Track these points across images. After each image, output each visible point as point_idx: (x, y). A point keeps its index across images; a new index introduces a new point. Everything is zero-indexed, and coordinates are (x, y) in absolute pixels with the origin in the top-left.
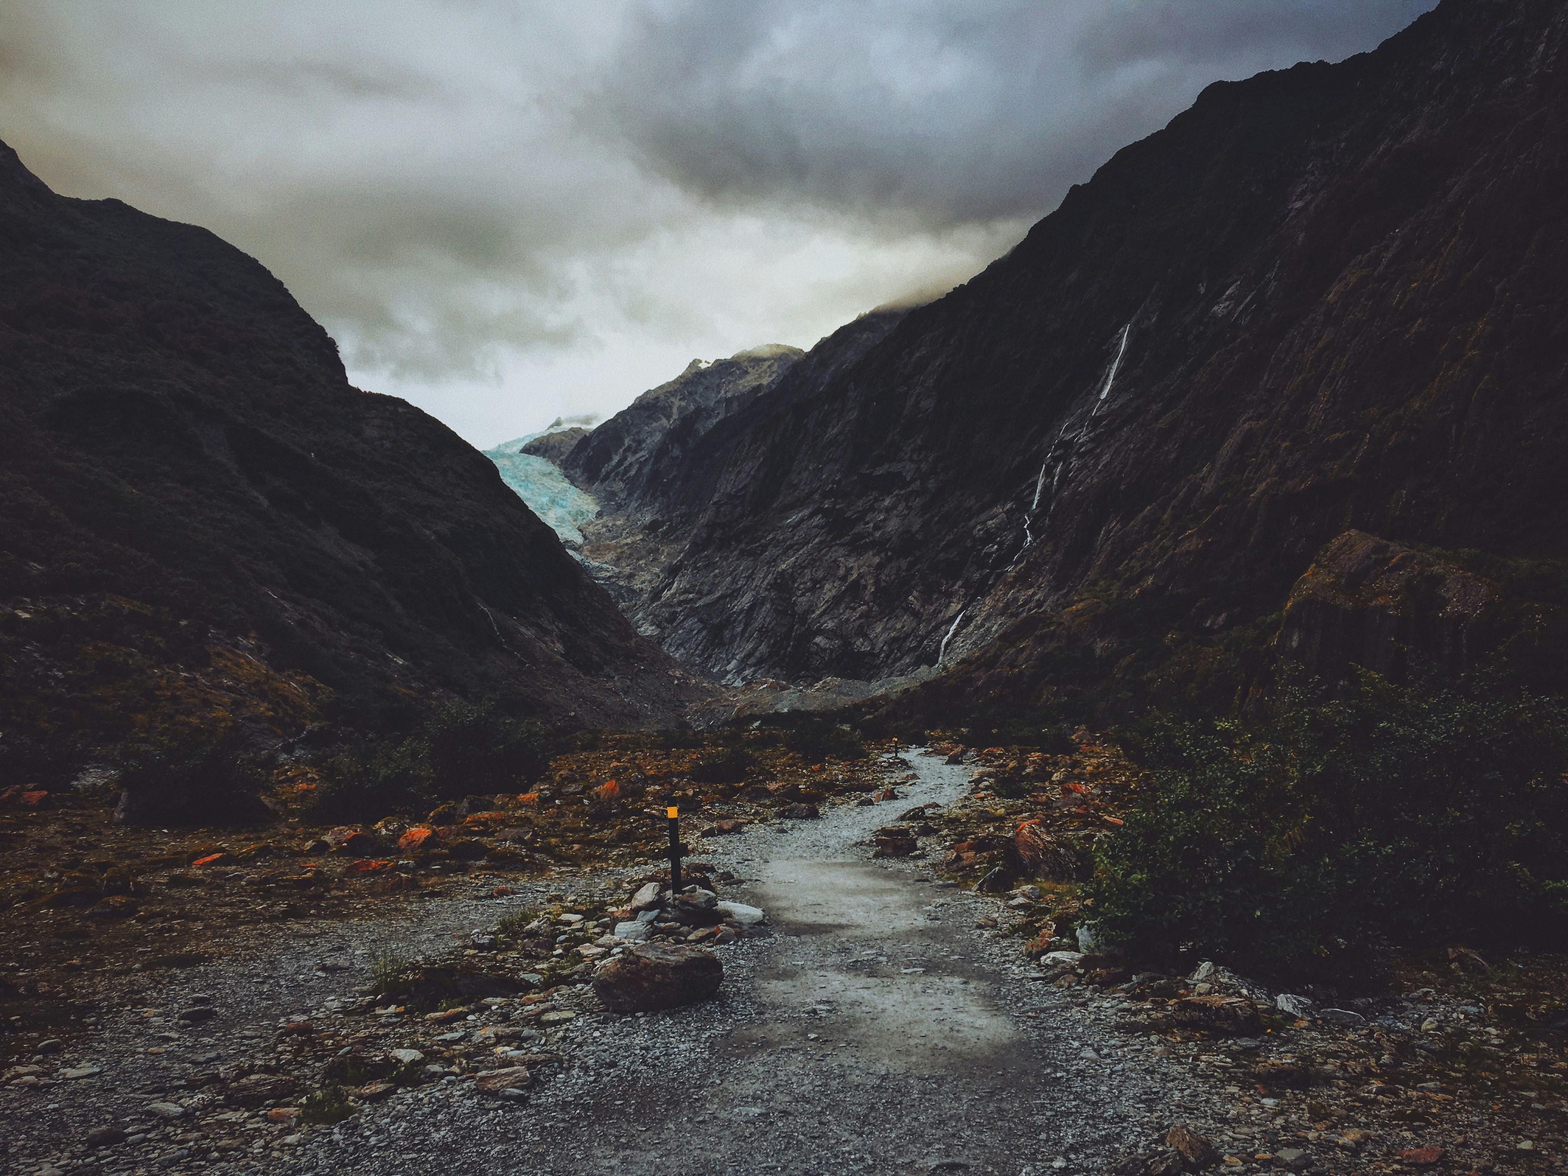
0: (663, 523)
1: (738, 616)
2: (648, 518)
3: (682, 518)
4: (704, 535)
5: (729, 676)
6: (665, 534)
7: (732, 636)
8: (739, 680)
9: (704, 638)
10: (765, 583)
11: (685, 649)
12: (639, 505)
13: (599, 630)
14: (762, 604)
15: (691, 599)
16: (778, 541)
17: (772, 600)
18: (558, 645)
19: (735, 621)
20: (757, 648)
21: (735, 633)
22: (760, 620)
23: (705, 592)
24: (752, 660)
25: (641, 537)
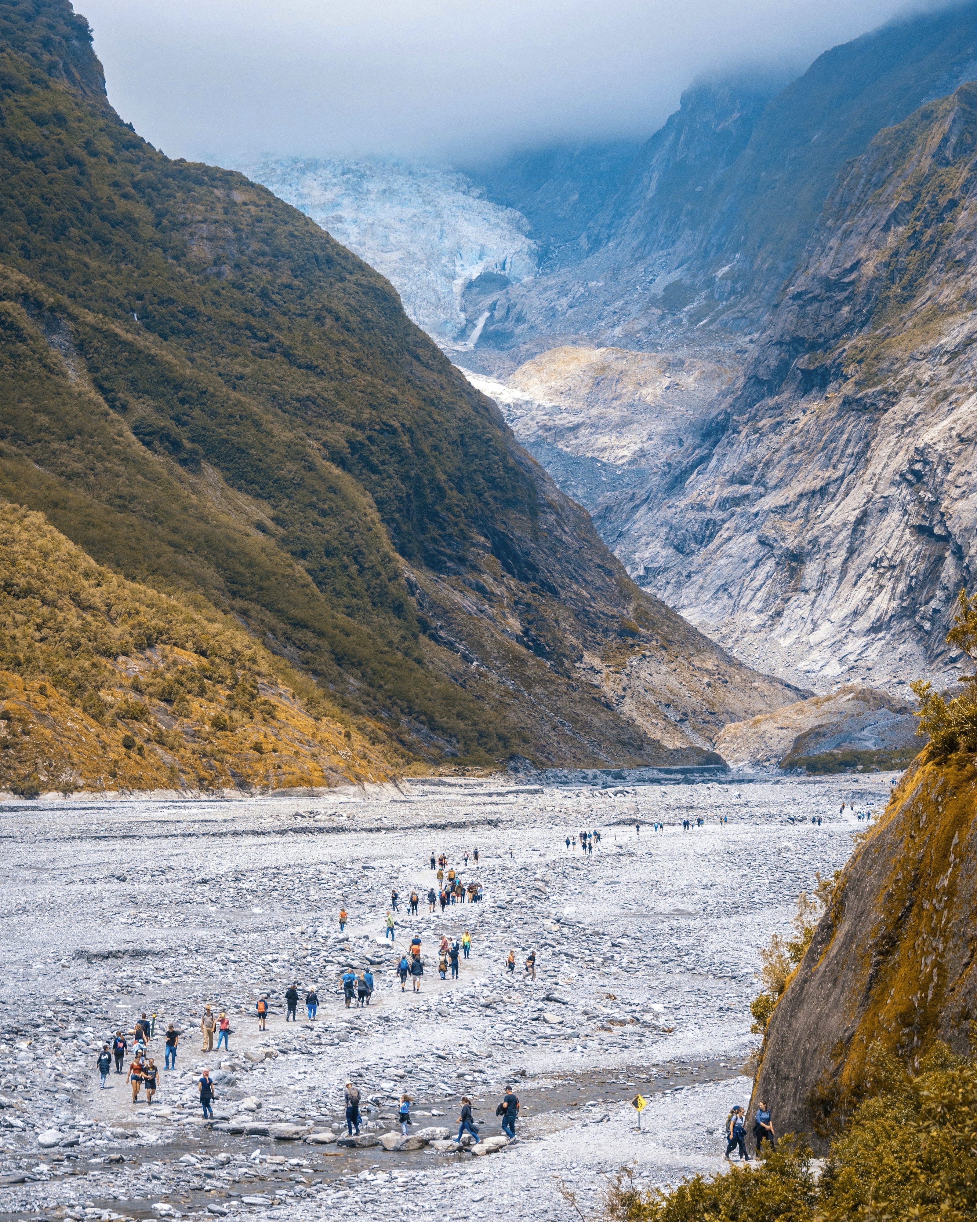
0: (693, 290)
1: (837, 534)
2: (662, 281)
3: (735, 282)
4: (773, 362)
5: (815, 655)
6: (695, 317)
7: (823, 574)
8: (834, 662)
9: (769, 576)
10: (890, 469)
11: (730, 597)
12: (640, 245)
13: (575, 586)
14: (884, 511)
15: (746, 497)
16: (919, 383)
17: (903, 505)
18: (511, 620)
19: (828, 545)
20: (871, 599)
21: (829, 567)
22: (877, 544)
23: (772, 483)
24: (863, 623)
25: (643, 323)
